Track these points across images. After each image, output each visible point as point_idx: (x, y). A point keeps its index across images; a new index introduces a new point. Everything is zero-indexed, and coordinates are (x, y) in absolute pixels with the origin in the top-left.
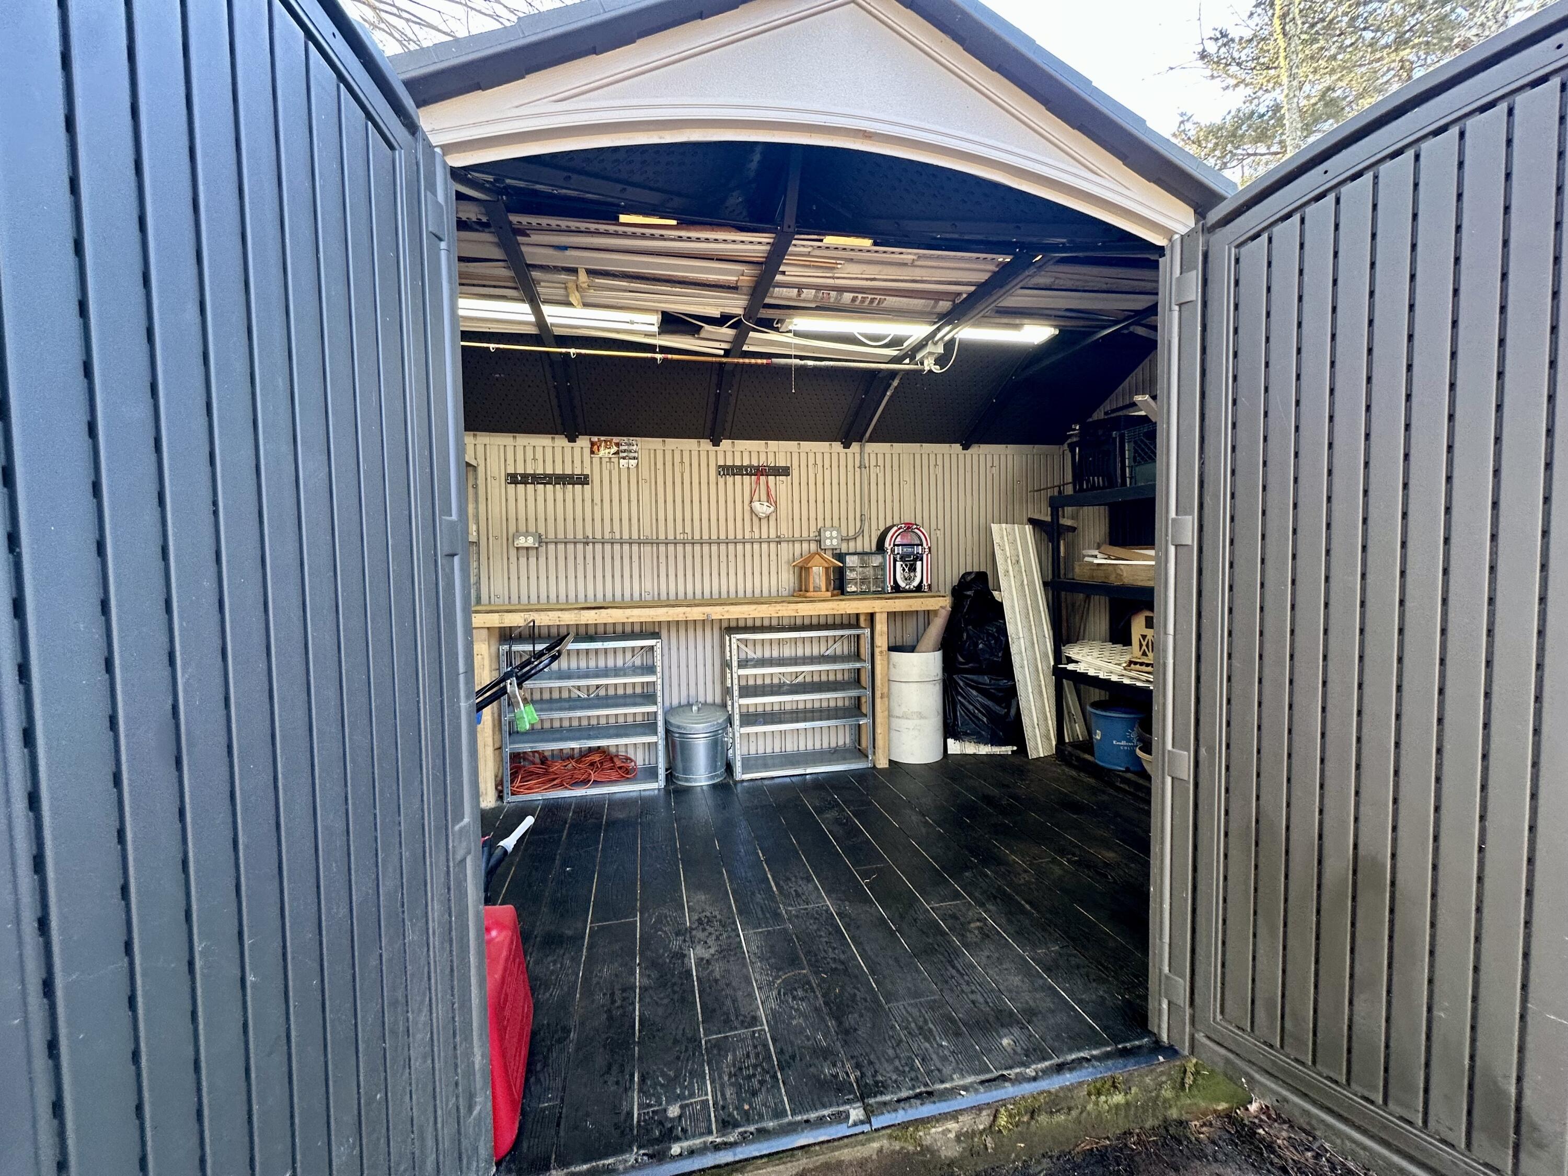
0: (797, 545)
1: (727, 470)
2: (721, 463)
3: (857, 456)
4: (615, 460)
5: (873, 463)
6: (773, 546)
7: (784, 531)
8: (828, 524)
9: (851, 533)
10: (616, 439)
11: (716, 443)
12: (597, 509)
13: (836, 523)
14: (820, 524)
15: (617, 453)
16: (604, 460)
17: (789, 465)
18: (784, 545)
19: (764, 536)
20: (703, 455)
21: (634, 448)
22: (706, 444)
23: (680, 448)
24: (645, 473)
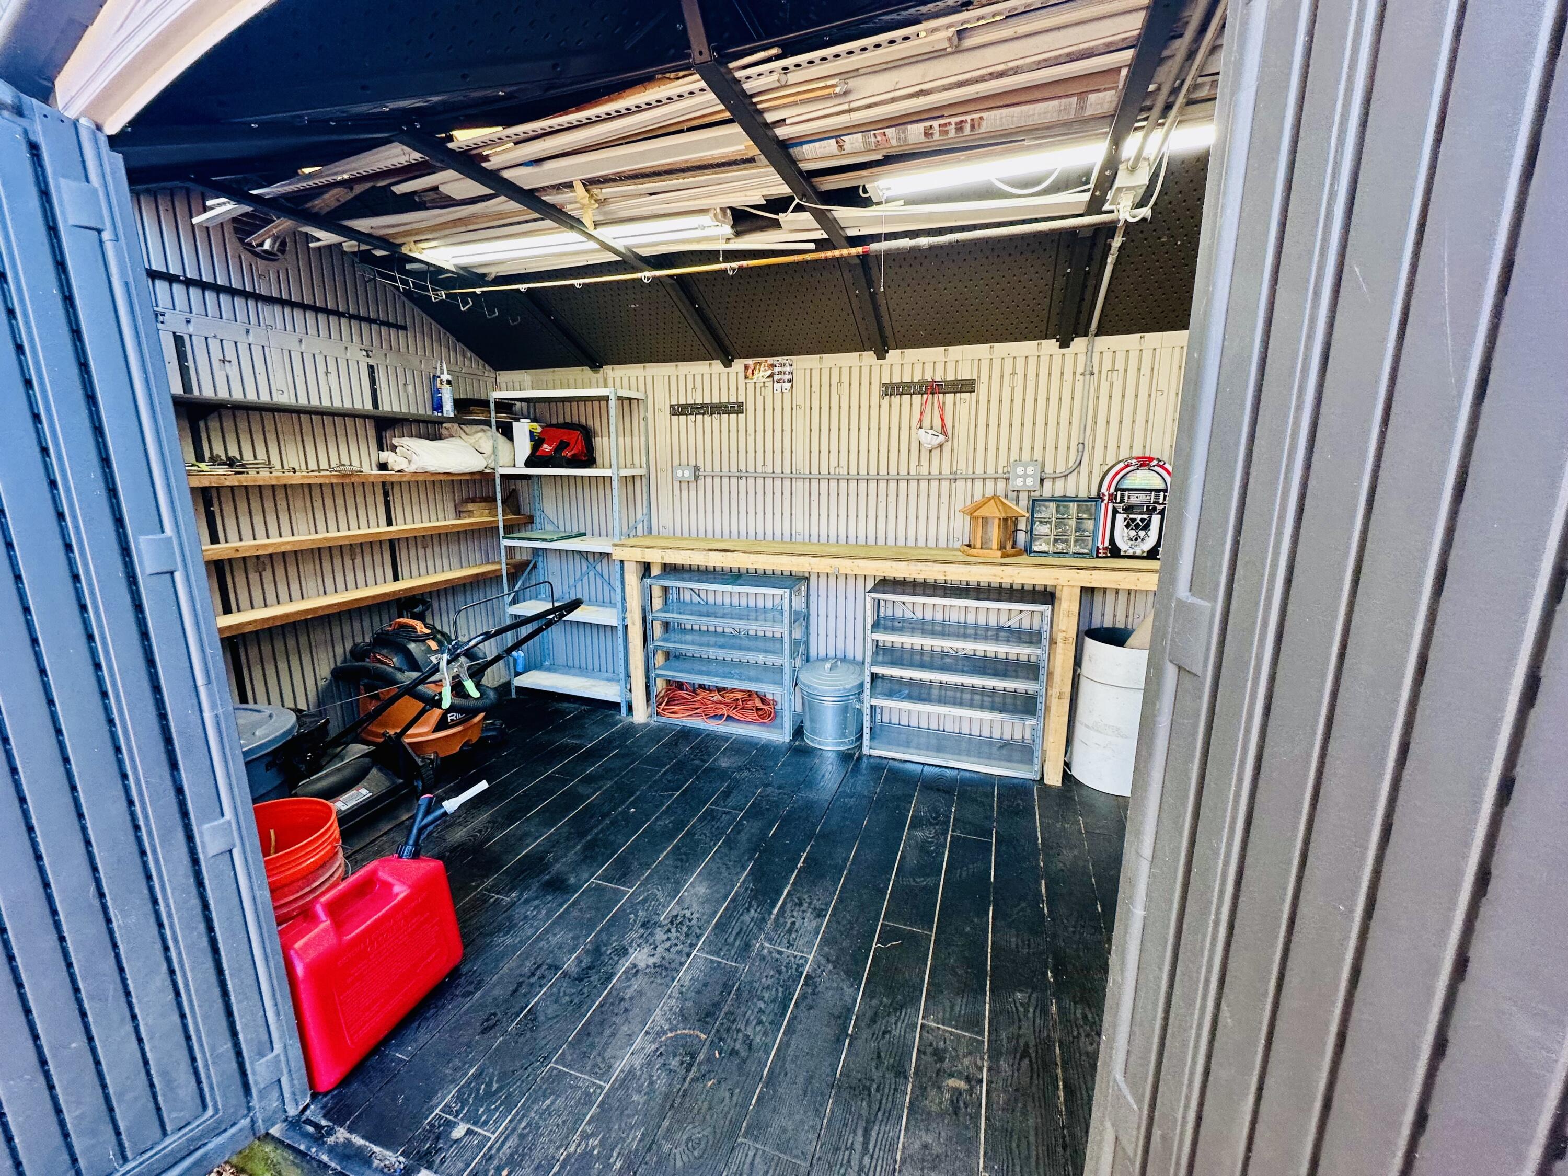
0: (978, 484)
1: (891, 390)
2: (886, 380)
3: (1082, 359)
4: (769, 384)
5: (1107, 365)
6: (945, 484)
7: (962, 466)
8: (1026, 457)
9: (1061, 469)
10: (771, 360)
11: (881, 355)
12: (751, 440)
13: (1038, 455)
14: (1014, 455)
15: (771, 376)
16: (758, 386)
17: (975, 377)
18: (960, 483)
19: (935, 471)
20: (865, 371)
21: (788, 369)
22: (869, 357)
23: (839, 365)
24: (799, 397)
